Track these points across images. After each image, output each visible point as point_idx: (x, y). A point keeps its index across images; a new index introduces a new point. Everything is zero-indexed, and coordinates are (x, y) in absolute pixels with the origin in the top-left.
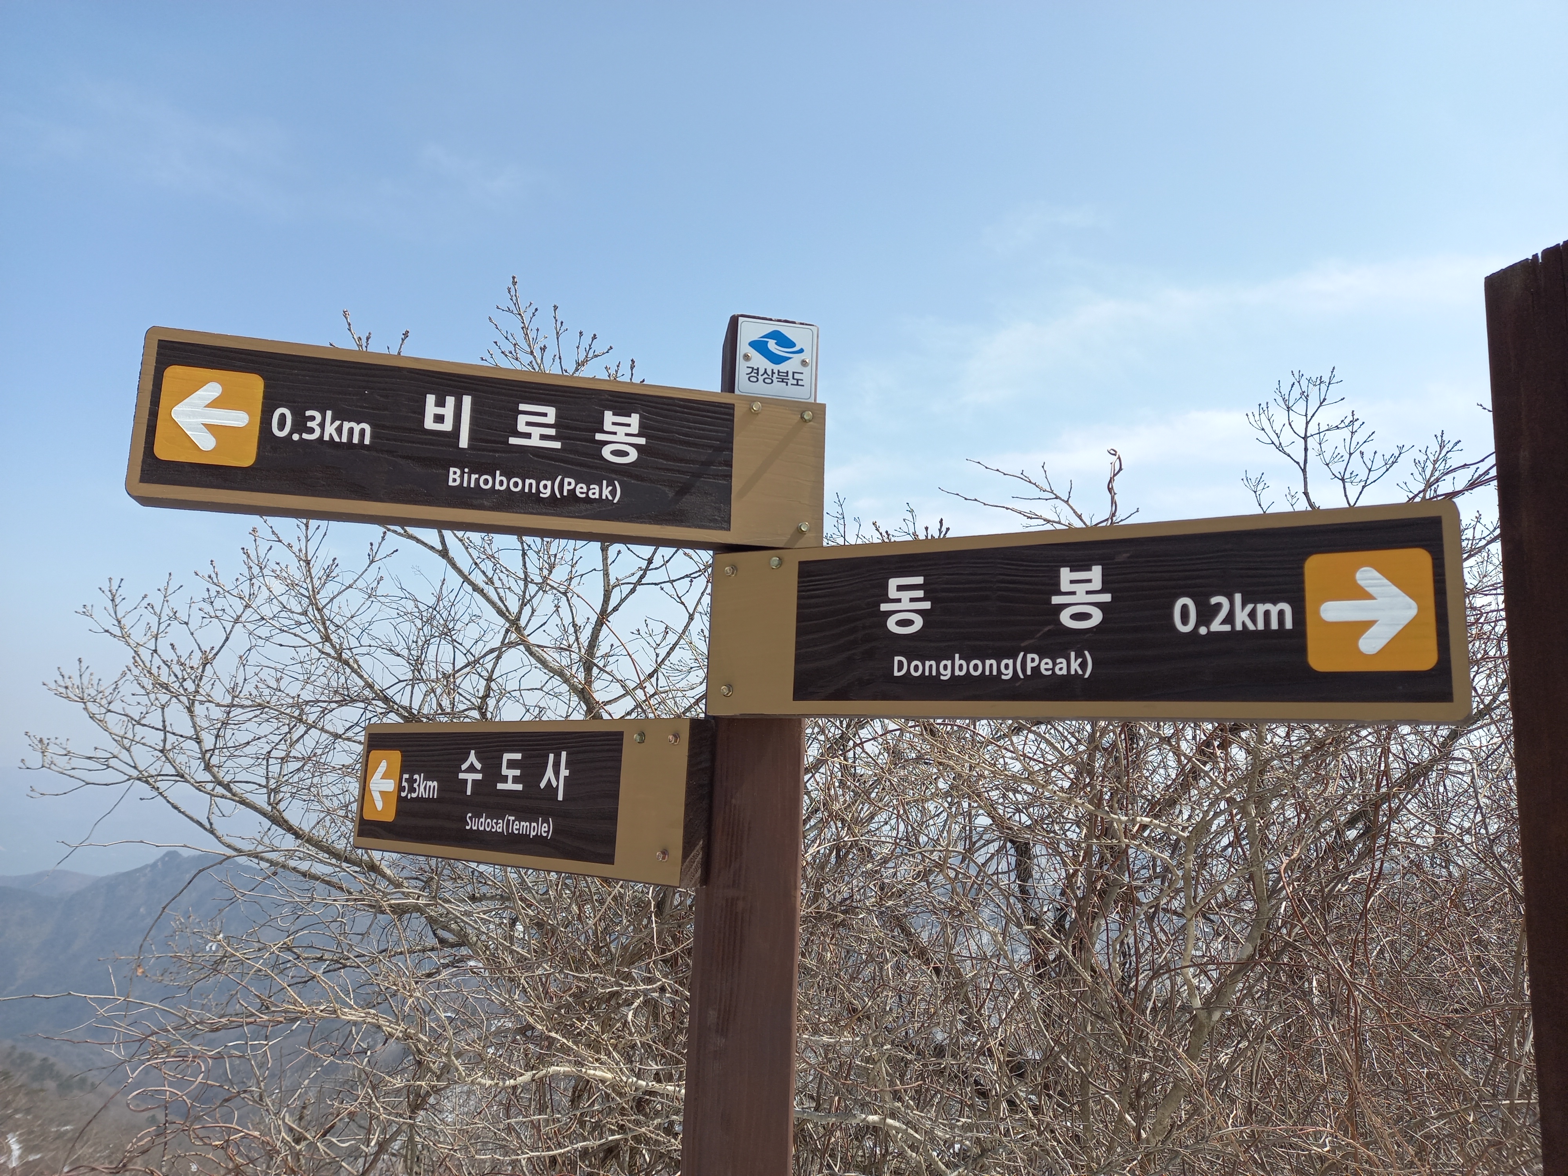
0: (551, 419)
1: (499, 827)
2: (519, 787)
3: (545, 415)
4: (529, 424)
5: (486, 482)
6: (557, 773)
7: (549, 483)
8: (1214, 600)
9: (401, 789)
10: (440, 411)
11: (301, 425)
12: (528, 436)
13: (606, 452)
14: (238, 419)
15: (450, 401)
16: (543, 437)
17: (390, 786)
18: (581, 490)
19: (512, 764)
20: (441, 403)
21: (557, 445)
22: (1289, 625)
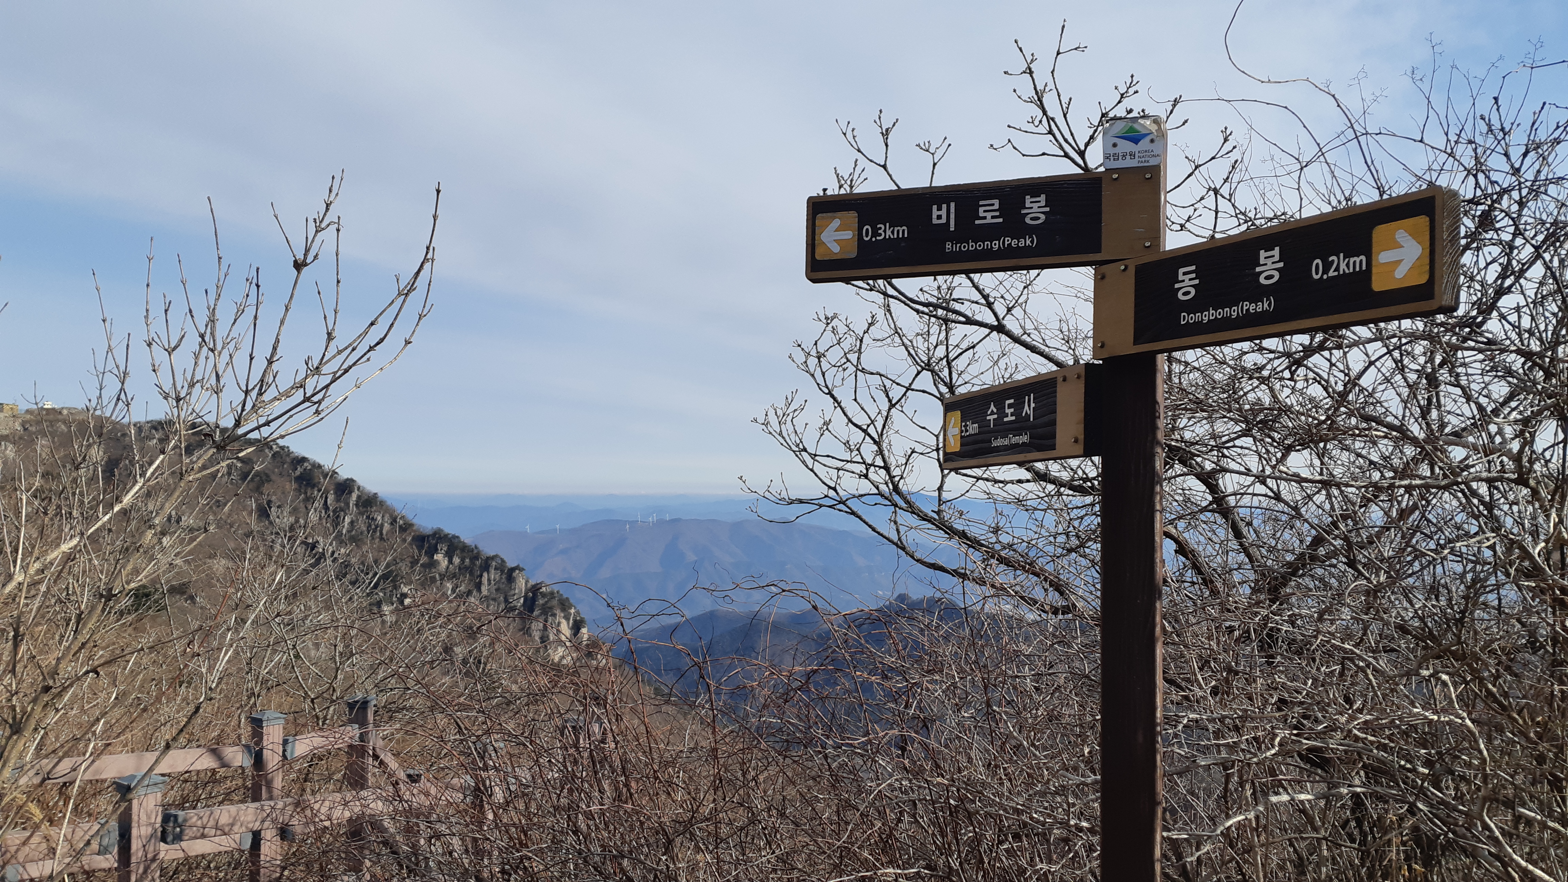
0: (996, 207)
1: (1006, 442)
2: (1013, 418)
3: (993, 205)
4: (985, 211)
5: (964, 247)
6: (1029, 406)
7: (997, 242)
8: (1331, 259)
9: (962, 432)
10: (939, 213)
11: (875, 233)
12: (985, 218)
13: (1028, 220)
14: (848, 235)
15: (944, 206)
16: (993, 217)
17: (957, 431)
18: (1014, 243)
19: (1010, 406)
20: (939, 209)
21: (1001, 220)
22: (1364, 268)
